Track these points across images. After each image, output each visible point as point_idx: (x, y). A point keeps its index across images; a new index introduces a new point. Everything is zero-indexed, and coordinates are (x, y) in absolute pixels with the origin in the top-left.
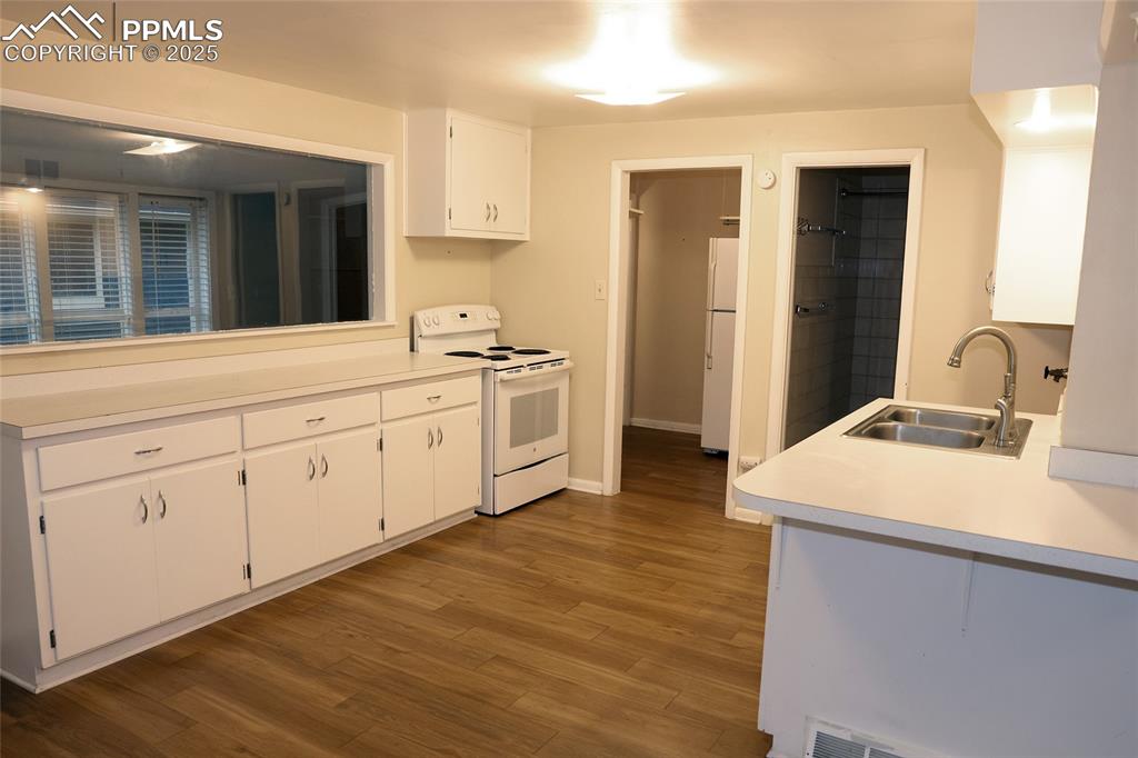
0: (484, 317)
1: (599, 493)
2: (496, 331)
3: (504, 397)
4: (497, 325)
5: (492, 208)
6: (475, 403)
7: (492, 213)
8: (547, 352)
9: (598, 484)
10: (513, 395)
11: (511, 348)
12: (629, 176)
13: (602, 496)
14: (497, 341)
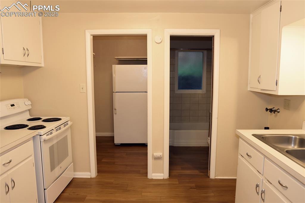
0: (23, 104)
1: (89, 177)
2: (29, 110)
3: (46, 148)
4: (30, 107)
5: (26, 49)
6: (31, 156)
7: (26, 53)
8: (60, 119)
9: (89, 173)
10: (50, 146)
11: (39, 119)
12: (92, 36)
13: (91, 178)
14: (31, 115)
